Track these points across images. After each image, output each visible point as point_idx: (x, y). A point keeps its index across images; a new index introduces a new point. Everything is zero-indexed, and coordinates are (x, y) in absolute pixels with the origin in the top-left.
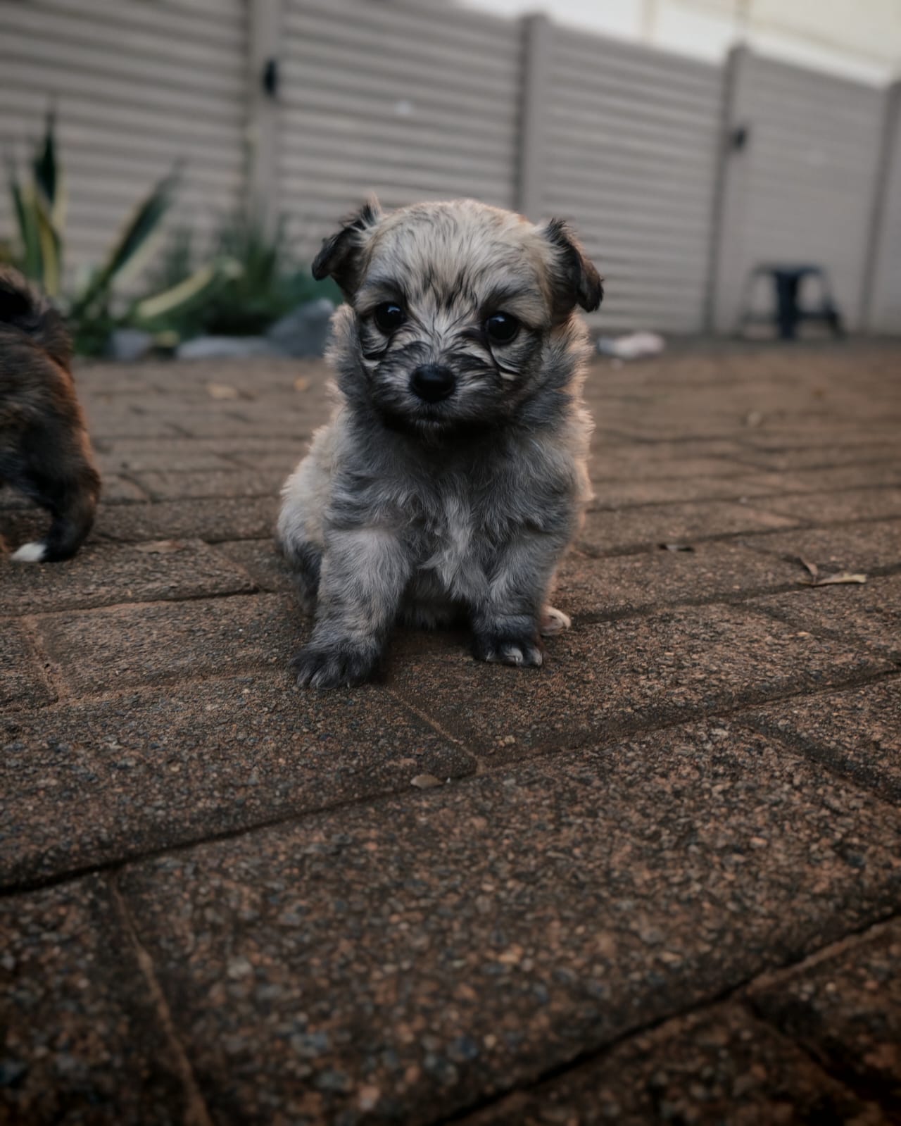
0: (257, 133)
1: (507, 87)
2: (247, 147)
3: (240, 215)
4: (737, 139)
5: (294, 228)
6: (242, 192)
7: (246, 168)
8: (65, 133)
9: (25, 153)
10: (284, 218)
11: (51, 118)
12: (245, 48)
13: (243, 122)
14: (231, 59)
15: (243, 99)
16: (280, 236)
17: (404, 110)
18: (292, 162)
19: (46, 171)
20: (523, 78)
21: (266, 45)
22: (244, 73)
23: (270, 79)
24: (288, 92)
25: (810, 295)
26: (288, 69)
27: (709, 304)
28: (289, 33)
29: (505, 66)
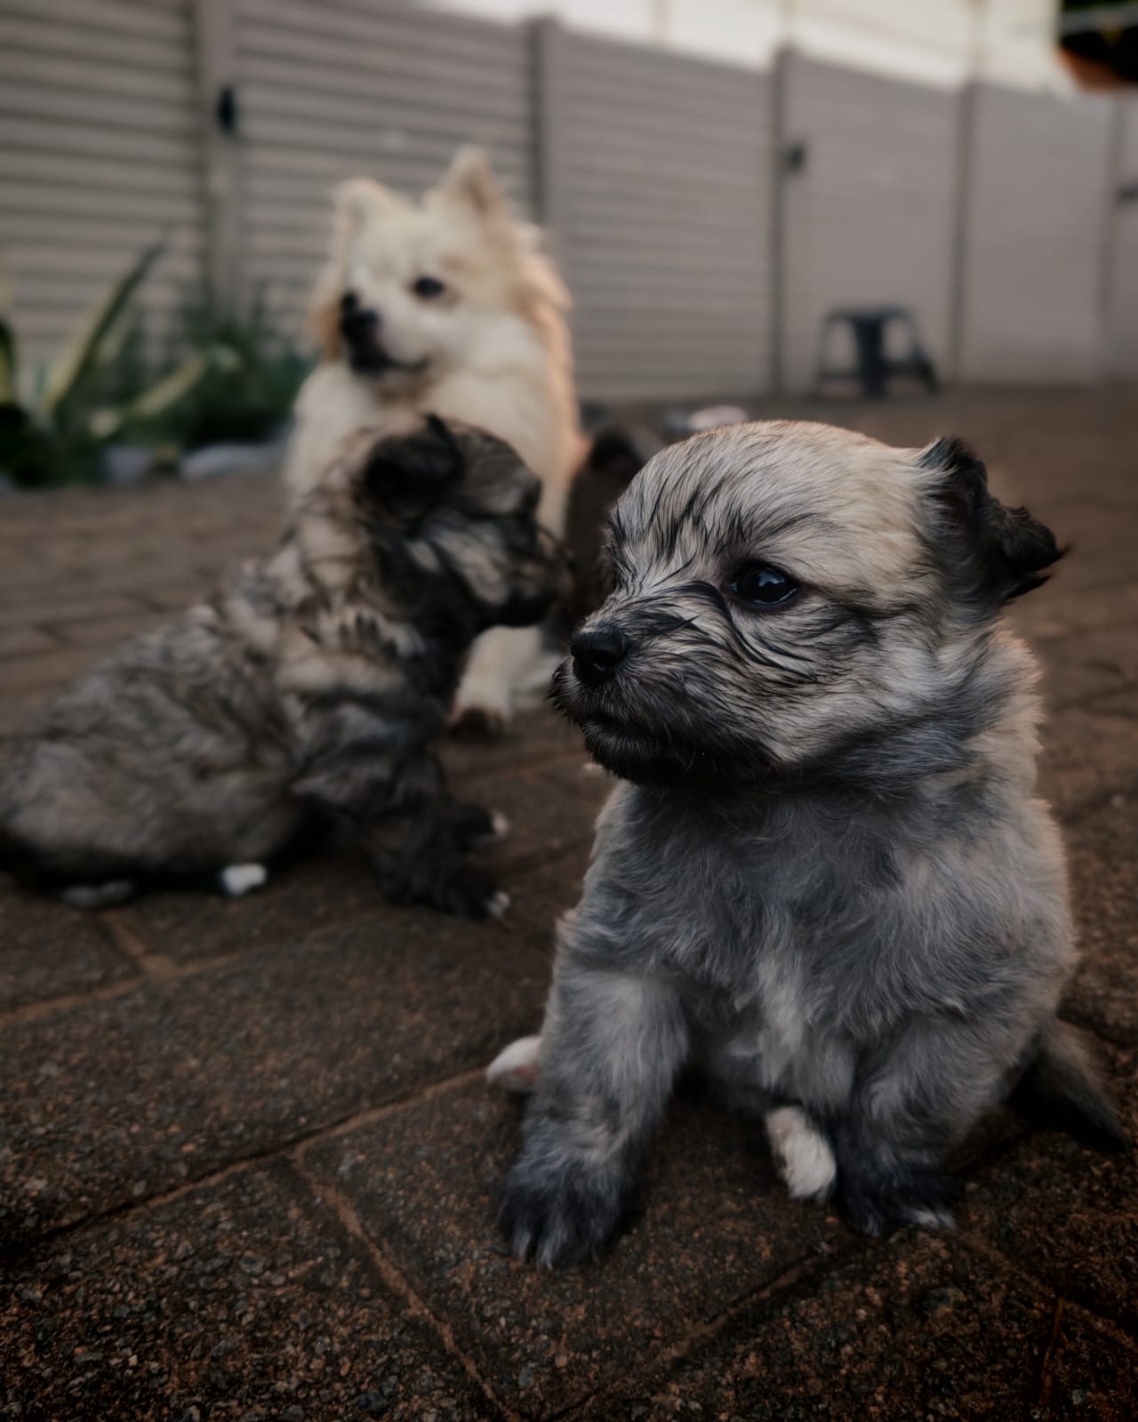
0: (220, 182)
1: (515, 107)
2: (203, 198)
4: (793, 159)
5: (276, 297)
6: (204, 256)
7: (206, 225)
10: (262, 285)
12: (192, 74)
13: (199, 168)
14: (175, 88)
15: (194, 137)
16: (259, 309)
17: (393, 141)
18: (260, 213)
20: (535, 95)
21: (220, 69)
22: (193, 105)
23: (227, 112)
24: (251, 126)
25: (896, 343)
26: (248, 98)
27: (776, 360)
28: (244, 52)
29: (511, 81)
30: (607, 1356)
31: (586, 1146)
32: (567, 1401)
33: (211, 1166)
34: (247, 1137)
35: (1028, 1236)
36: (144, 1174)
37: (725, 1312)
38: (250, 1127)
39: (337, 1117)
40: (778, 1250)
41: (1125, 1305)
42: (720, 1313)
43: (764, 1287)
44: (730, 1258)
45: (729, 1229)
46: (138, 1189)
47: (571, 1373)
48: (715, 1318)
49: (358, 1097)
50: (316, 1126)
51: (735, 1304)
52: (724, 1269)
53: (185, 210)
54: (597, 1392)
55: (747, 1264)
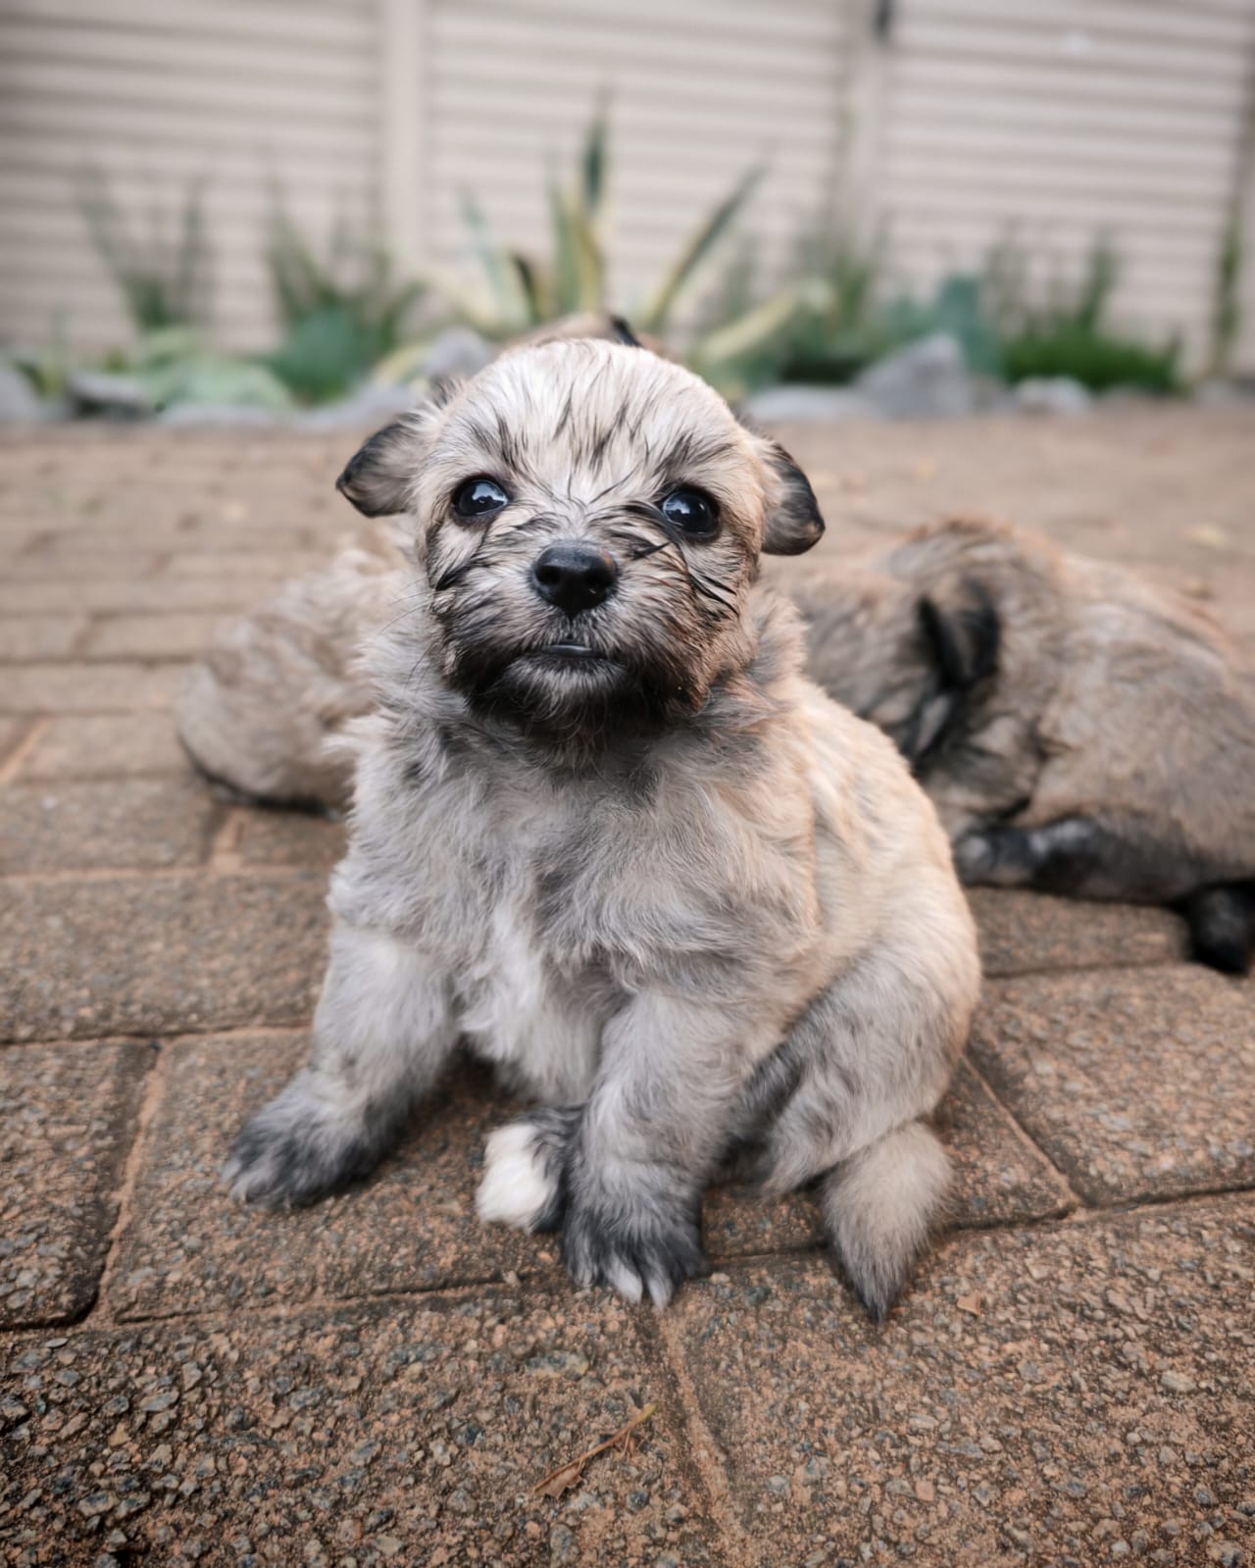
0: (863, 98)
2: (844, 119)
3: (829, 213)
5: (902, 230)
6: (834, 181)
7: (840, 148)
8: (622, 115)
9: (572, 145)
10: (887, 215)
11: (605, 96)
13: (841, 82)
15: (842, 48)
16: (882, 241)
17: (1074, 45)
19: (594, 167)
24: (908, 32)
30: (219, 1288)
31: (323, 1098)
32: (155, 1310)
33: (93, 1032)
34: (138, 1017)
35: (721, 1343)
36: (36, 1022)
37: (365, 1296)
38: (145, 1010)
39: (227, 1023)
40: (461, 1263)
41: (747, 1446)
42: (357, 1295)
43: (422, 1290)
44: (403, 1251)
45: (430, 1226)
46: (24, 1032)
47: (175, 1289)
48: (348, 1297)
49: (256, 1012)
50: (203, 1025)
51: (379, 1293)
52: (390, 1259)
53: (820, 130)
54: (188, 1314)
55: (419, 1263)
